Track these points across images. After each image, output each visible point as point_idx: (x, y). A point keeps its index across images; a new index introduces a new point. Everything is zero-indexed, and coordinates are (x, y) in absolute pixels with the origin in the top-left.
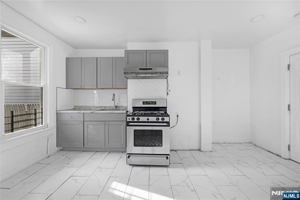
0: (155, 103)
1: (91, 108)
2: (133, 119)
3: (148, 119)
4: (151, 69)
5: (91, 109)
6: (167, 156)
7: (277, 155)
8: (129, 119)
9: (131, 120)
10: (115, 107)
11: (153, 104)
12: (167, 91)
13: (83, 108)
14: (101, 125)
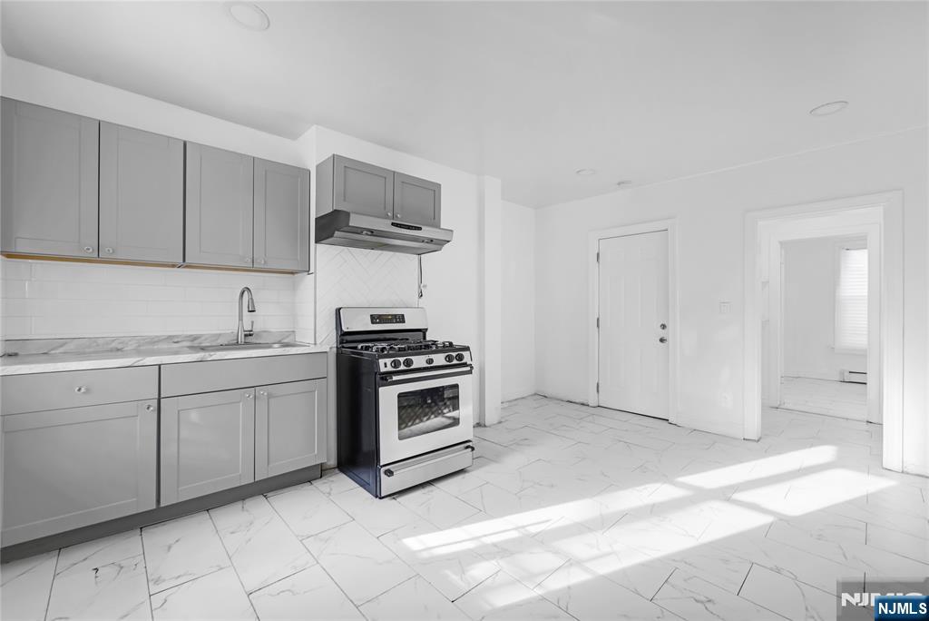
0: (401, 319)
1: (120, 346)
2: (396, 364)
3: (430, 361)
4: (420, 229)
5: (118, 350)
6: (467, 445)
7: (583, 404)
8: (386, 366)
9: (390, 368)
10: (246, 335)
11: (397, 322)
12: (419, 287)
13: (71, 346)
14: (239, 402)
